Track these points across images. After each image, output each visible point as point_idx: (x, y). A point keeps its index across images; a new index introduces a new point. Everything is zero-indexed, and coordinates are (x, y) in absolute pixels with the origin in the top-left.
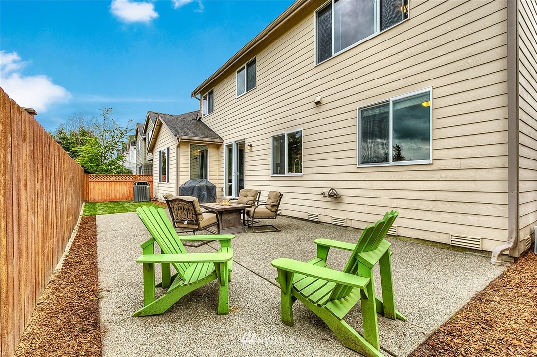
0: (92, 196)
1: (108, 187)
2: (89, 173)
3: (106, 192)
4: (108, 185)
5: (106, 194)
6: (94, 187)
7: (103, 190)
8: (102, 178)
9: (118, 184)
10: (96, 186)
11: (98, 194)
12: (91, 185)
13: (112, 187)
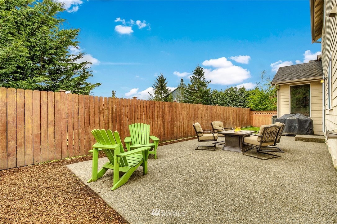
0: (255, 123)
1: (263, 119)
2: (253, 110)
3: (262, 121)
4: (263, 117)
5: (262, 123)
6: (256, 118)
7: (260, 120)
8: (260, 113)
9: (269, 117)
10: (257, 118)
11: (257, 123)
12: (254, 117)
13: (266, 119)
